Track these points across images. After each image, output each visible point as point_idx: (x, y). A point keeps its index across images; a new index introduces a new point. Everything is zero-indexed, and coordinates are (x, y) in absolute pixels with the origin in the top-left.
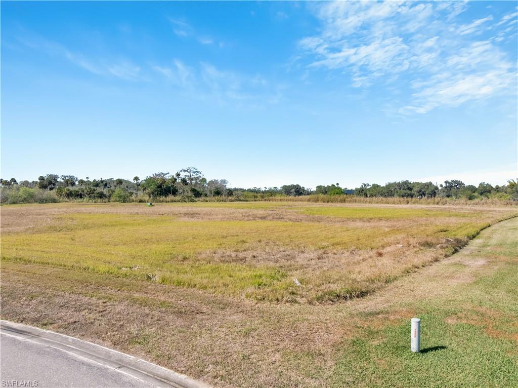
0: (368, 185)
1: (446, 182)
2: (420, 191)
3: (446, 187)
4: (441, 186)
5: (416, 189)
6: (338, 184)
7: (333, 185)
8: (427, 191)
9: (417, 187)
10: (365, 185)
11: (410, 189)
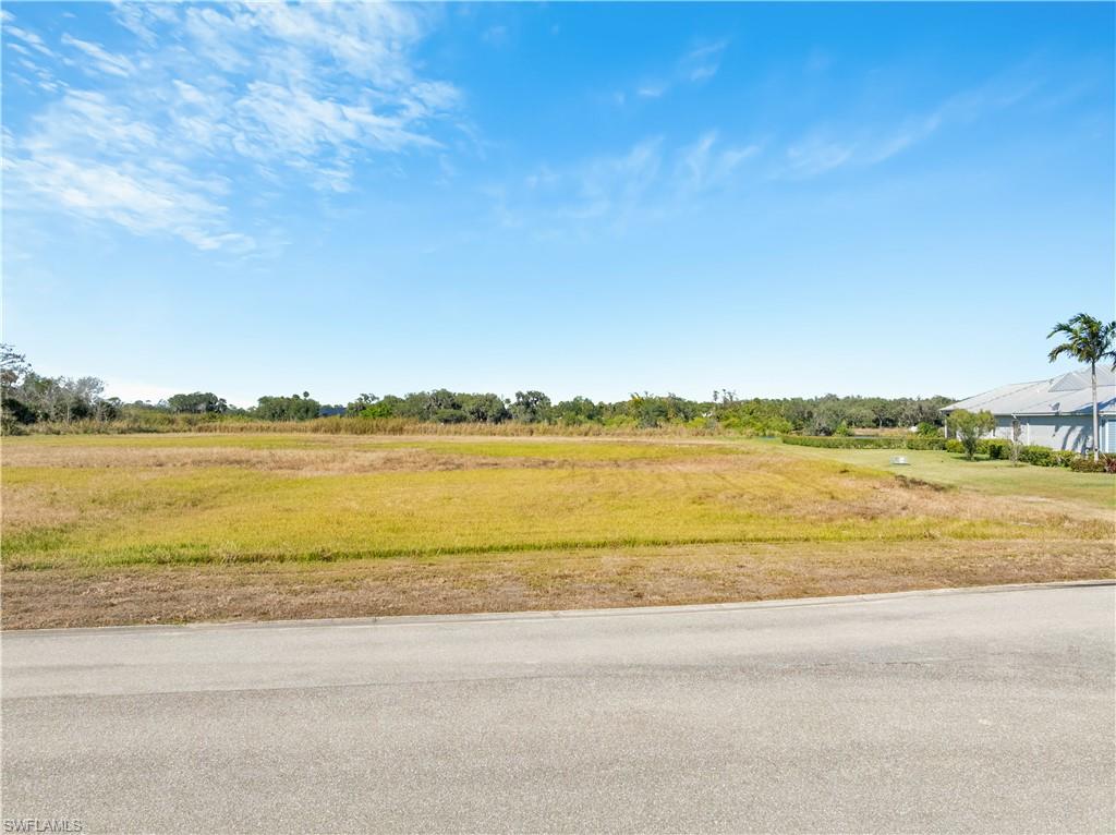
0: (374, 398)
1: (519, 395)
2: (478, 411)
3: (518, 404)
4: (508, 401)
5: (468, 408)
6: (306, 394)
7: (296, 397)
8: (488, 412)
9: (471, 402)
10: (366, 398)
11: (456, 406)
